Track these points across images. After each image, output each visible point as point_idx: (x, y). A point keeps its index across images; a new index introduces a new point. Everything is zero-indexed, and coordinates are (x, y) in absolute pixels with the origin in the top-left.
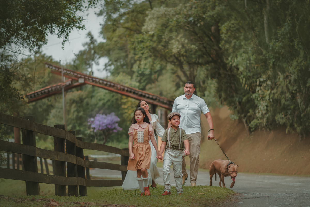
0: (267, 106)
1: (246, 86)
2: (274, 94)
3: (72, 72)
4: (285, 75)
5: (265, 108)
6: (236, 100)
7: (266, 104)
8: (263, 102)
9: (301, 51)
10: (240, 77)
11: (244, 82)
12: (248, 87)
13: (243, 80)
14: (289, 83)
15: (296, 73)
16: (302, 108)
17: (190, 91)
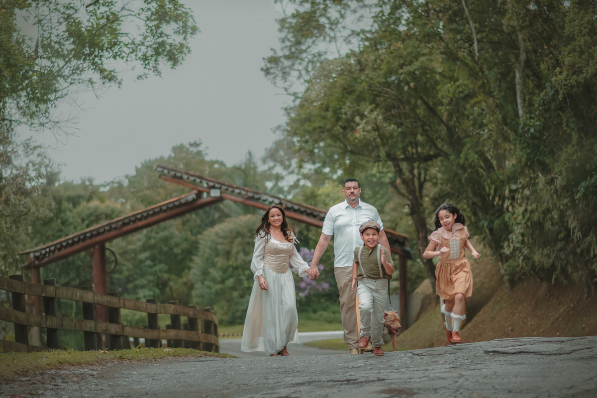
0: (523, 235)
1: (497, 199)
2: (532, 212)
3: (199, 177)
4: (549, 177)
5: (520, 238)
6: (483, 225)
7: (522, 231)
8: (518, 228)
9: (573, 133)
10: (486, 184)
11: (492, 192)
12: (499, 200)
13: (490, 188)
14: (554, 193)
15: (564, 173)
16: (577, 238)
17: (355, 193)
